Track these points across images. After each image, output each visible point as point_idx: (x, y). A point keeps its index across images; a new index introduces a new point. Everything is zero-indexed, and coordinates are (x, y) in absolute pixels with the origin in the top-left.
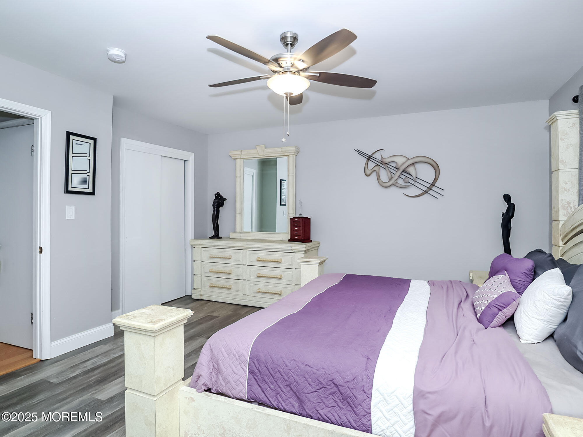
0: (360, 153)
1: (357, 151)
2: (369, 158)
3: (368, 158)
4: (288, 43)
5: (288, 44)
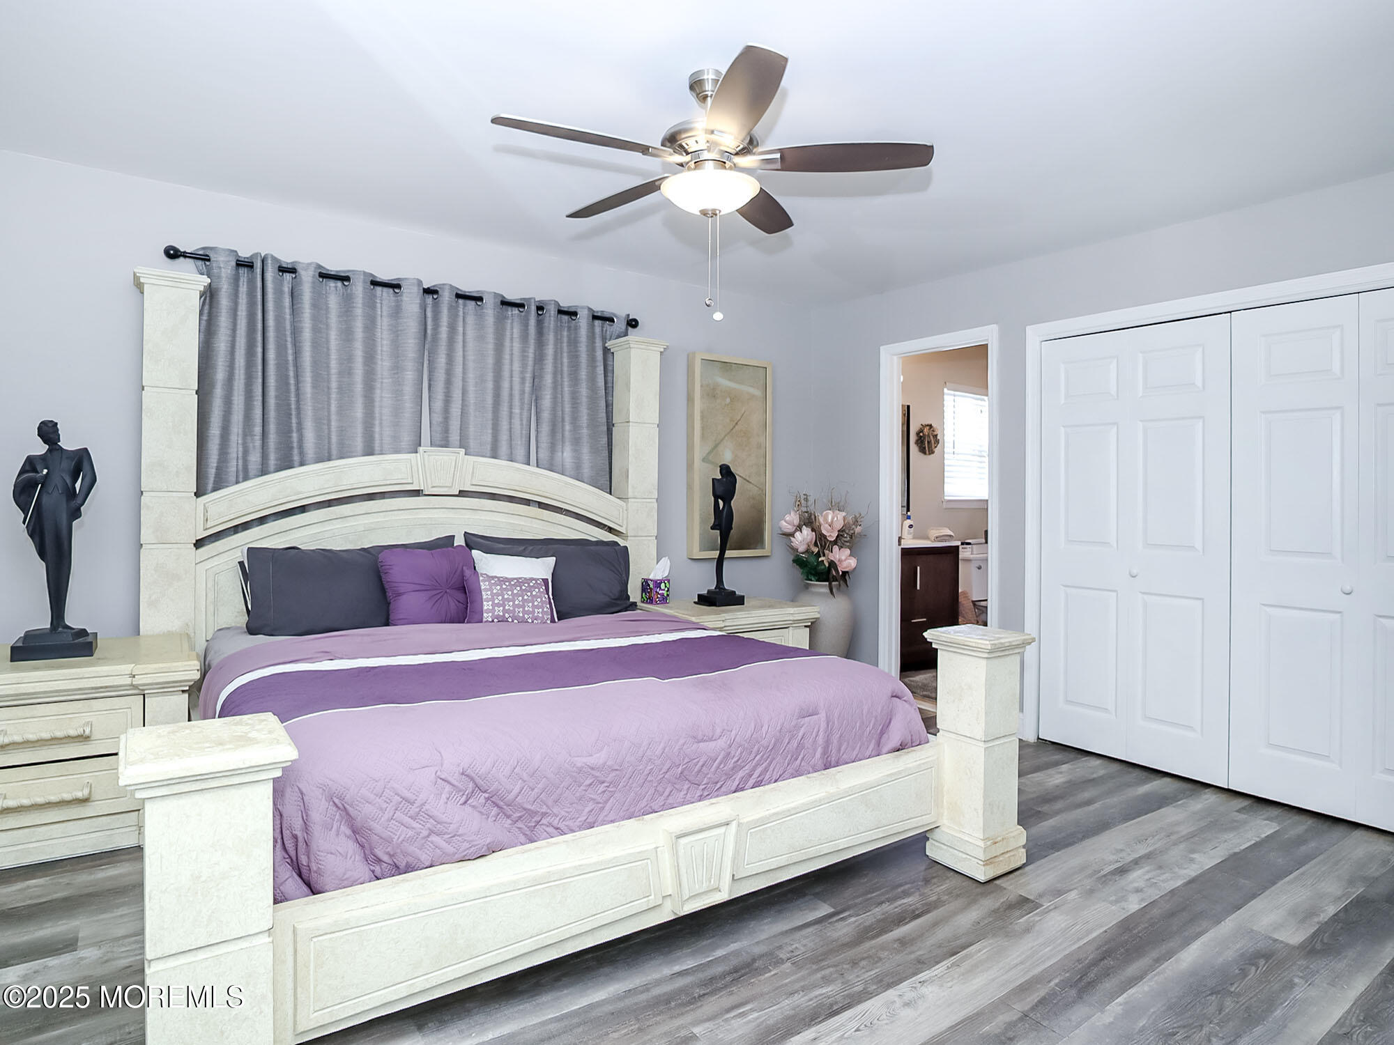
4: (707, 93)
5: (706, 97)
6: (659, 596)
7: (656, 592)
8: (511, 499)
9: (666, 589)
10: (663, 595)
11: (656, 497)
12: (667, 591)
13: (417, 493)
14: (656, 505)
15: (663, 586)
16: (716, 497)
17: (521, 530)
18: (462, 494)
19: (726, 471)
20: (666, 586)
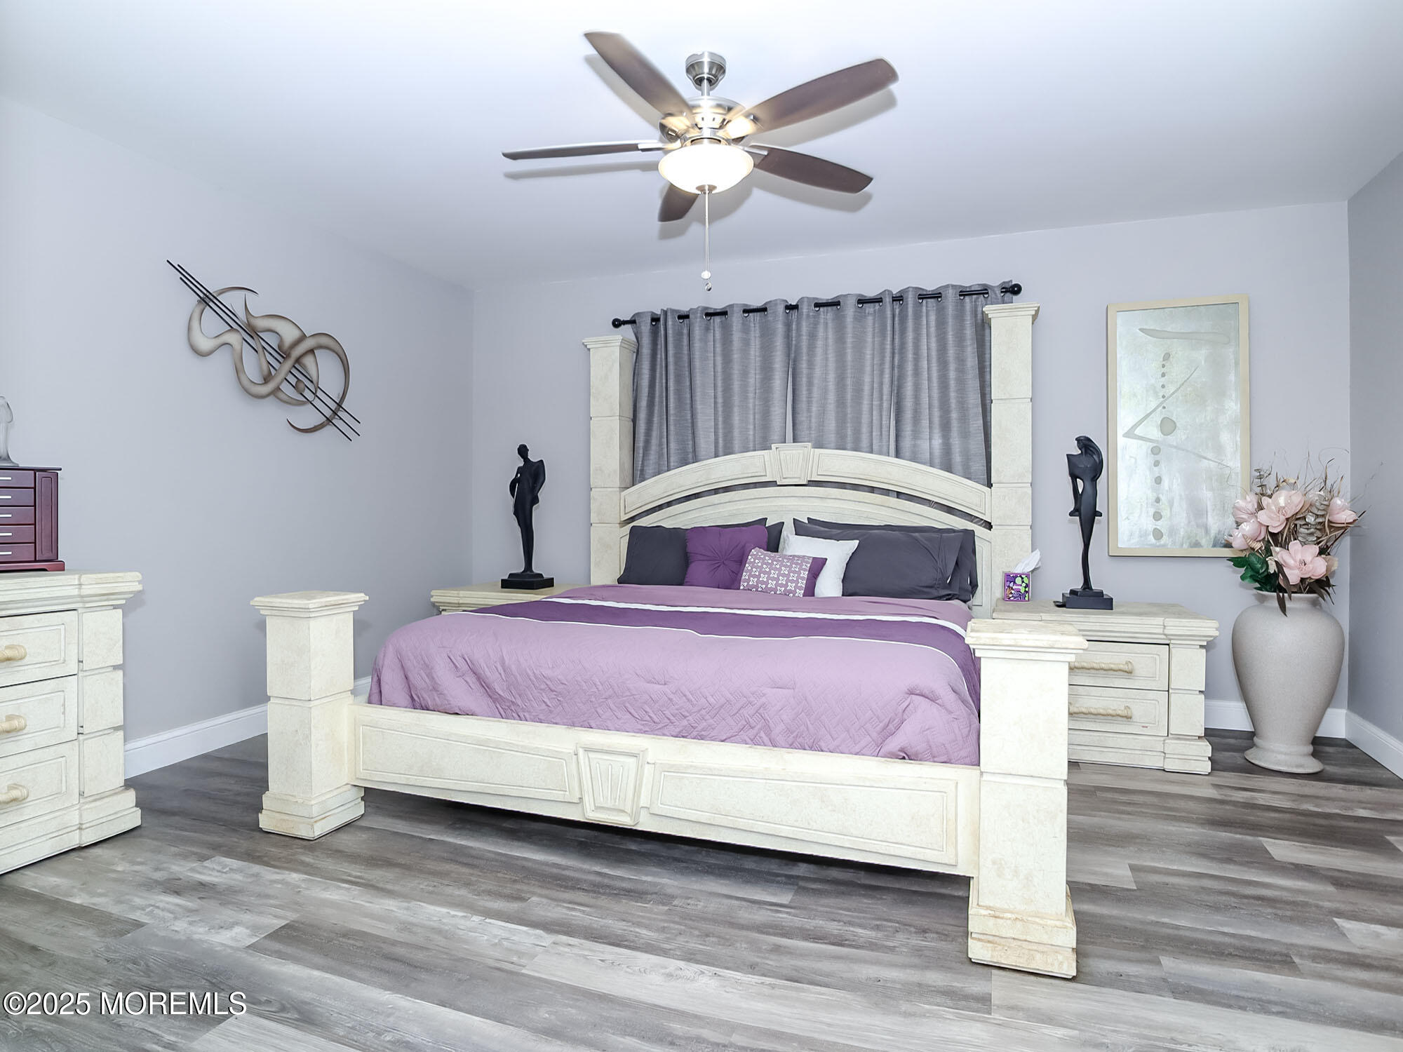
0: (187, 279)
1: (178, 268)
2: (207, 299)
3: (202, 295)
4: (702, 76)
5: (703, 79)
6: (1013, 592)
7: (1009, 586)
8: (855, 487)
9: (1024, 584)
10: (1019, 591)
11: (1030, 481)
12: (1025, 587)
13: (773, 484)
14: (1029, 491)
15: (1018, 580)
16: (1074, 477)
17: (867, 517)
18: (812, 483)
19: (1086, 445)
20: (1023, 582)
